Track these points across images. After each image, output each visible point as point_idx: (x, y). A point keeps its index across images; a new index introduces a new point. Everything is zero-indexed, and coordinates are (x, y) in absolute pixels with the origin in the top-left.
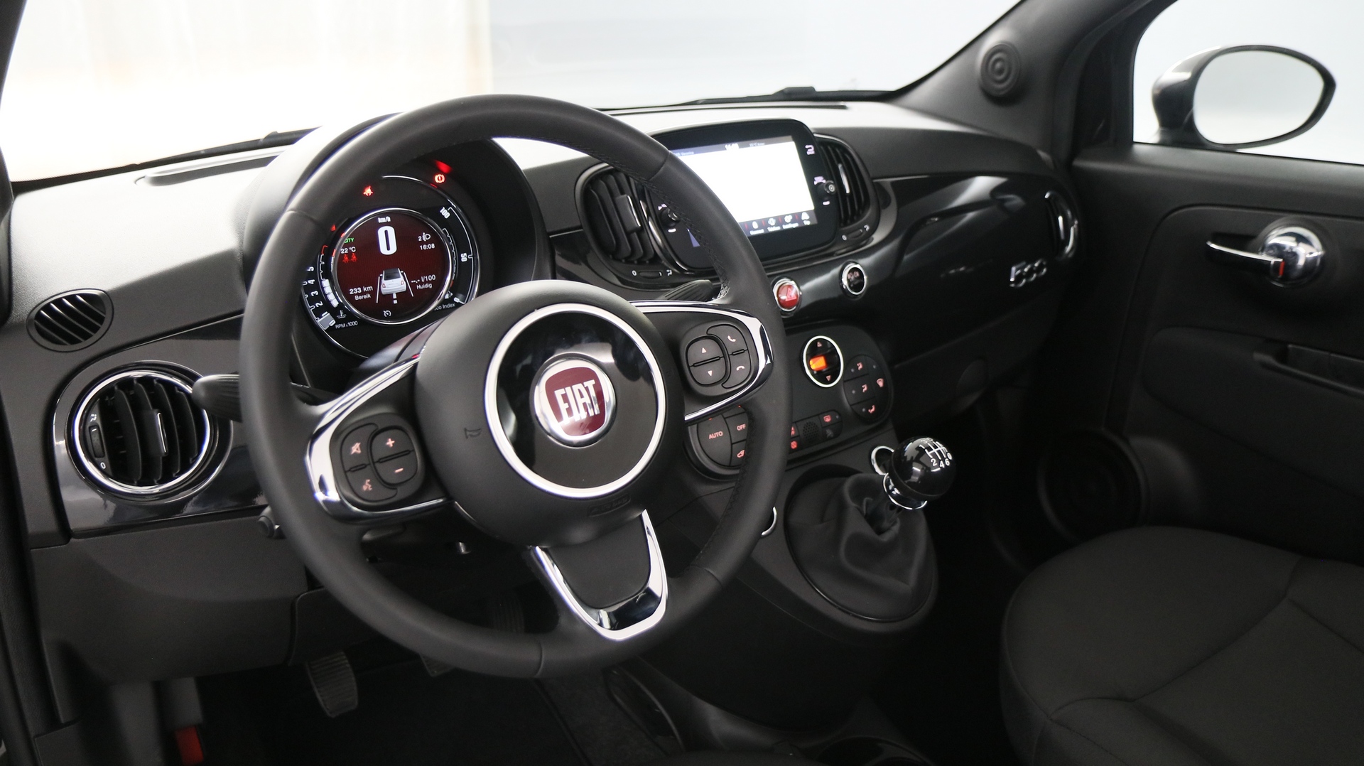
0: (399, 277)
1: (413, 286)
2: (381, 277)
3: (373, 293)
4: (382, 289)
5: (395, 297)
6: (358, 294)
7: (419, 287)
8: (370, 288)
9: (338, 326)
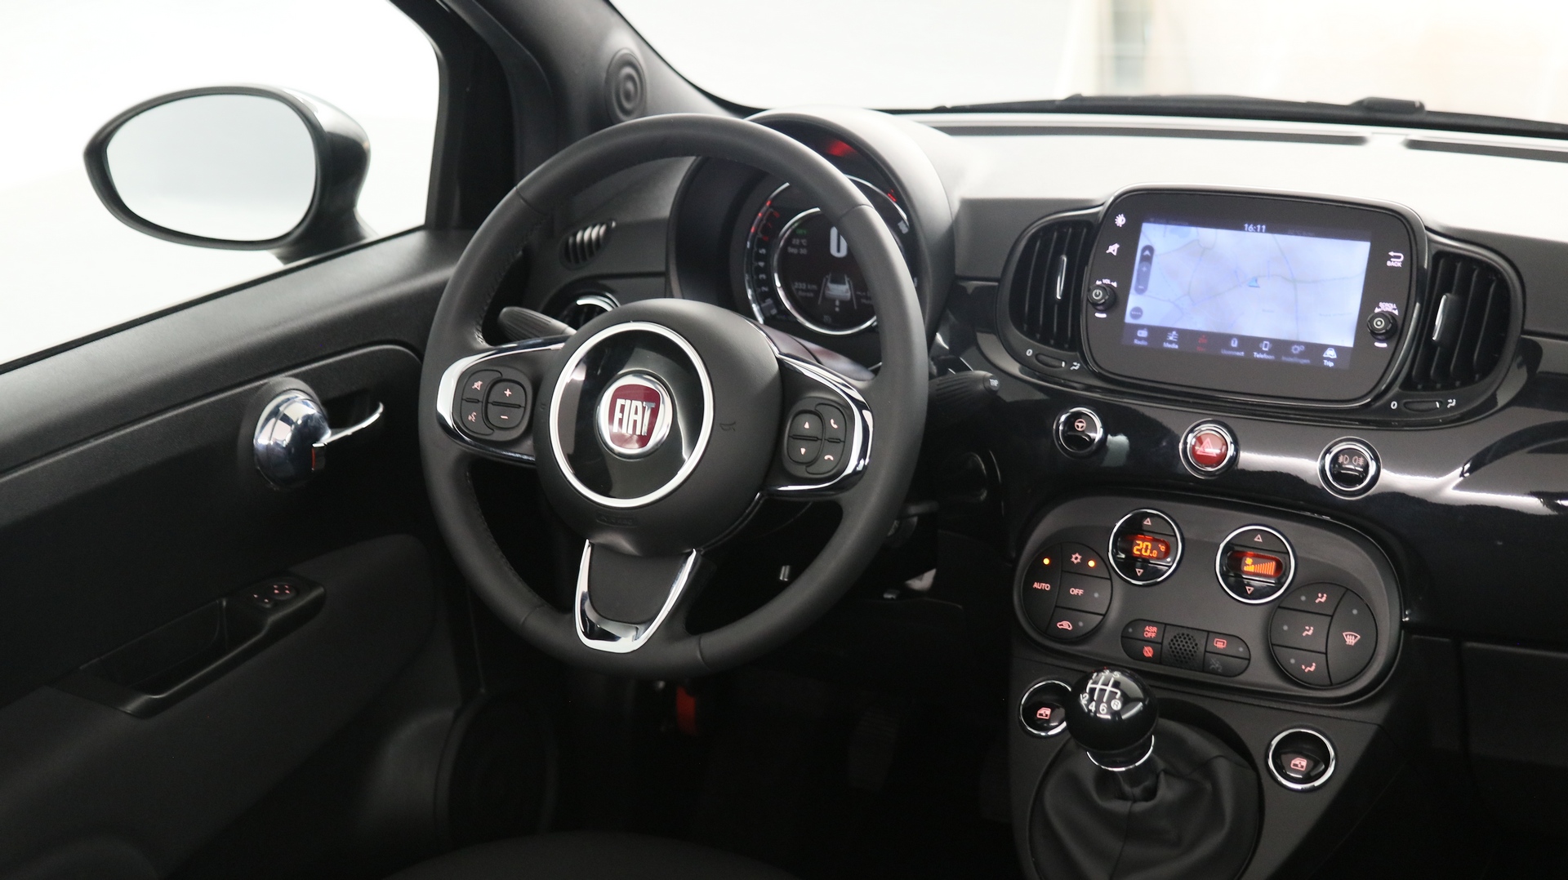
0: (844, 283)
1: (858, 298)
2: (827, 279)
3: (817, 293)
4: (827, 292)
5: (837, 303)
6: (802, 290)
7: (864, 301)
8: (815, 287)
9: (778, 317)
